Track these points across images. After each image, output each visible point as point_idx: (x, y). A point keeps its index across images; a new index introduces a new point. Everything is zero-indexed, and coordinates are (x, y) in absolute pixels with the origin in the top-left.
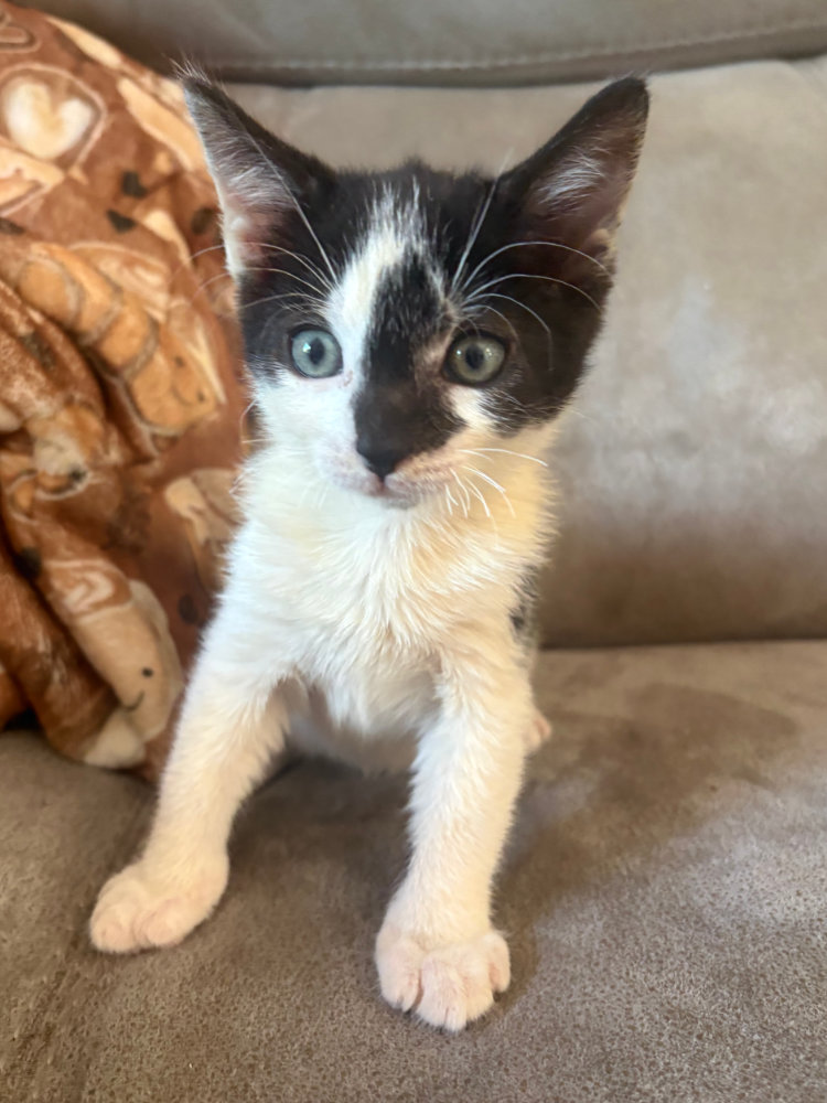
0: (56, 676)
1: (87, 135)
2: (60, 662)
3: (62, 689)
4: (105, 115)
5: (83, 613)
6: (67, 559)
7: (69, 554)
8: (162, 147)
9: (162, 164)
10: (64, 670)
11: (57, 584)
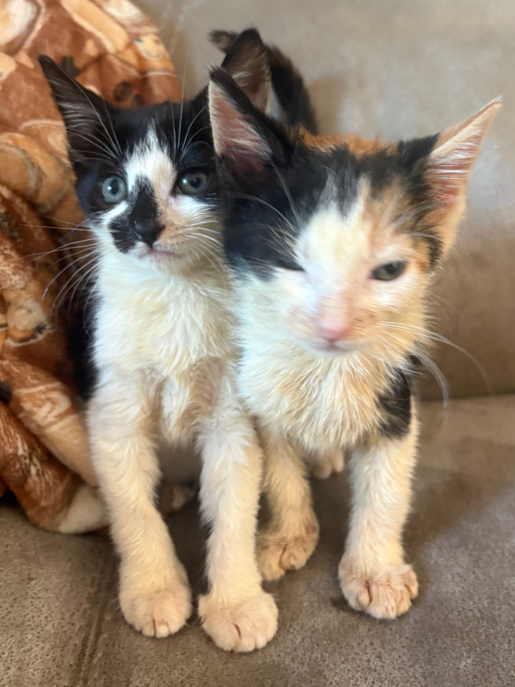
0: (33, 470)
1: (31, 26)
2: (35, 460)
3: (39, 479)
4: (43, 10)
5: (51, 424)
6: (34, 386)
7: (35, 381)
8: (91, 36)
9: (90, 49)
10: (39, 466)
11: (27, 406)
